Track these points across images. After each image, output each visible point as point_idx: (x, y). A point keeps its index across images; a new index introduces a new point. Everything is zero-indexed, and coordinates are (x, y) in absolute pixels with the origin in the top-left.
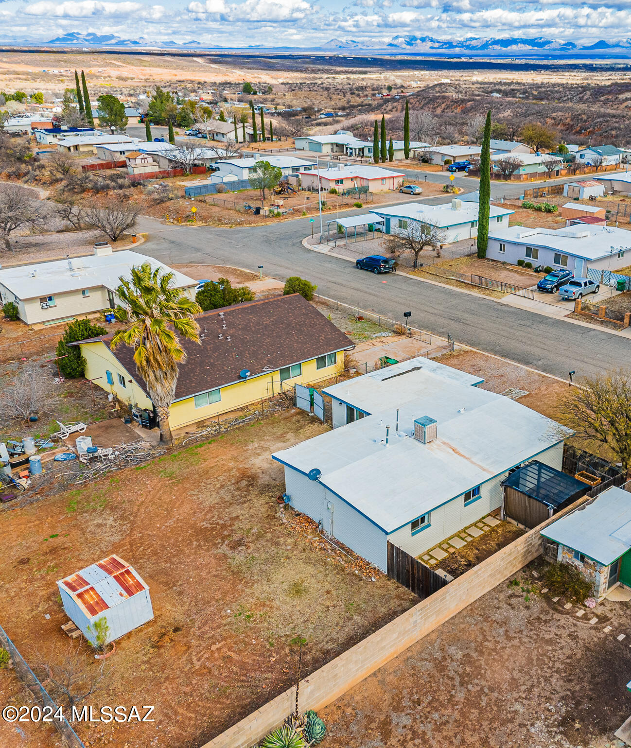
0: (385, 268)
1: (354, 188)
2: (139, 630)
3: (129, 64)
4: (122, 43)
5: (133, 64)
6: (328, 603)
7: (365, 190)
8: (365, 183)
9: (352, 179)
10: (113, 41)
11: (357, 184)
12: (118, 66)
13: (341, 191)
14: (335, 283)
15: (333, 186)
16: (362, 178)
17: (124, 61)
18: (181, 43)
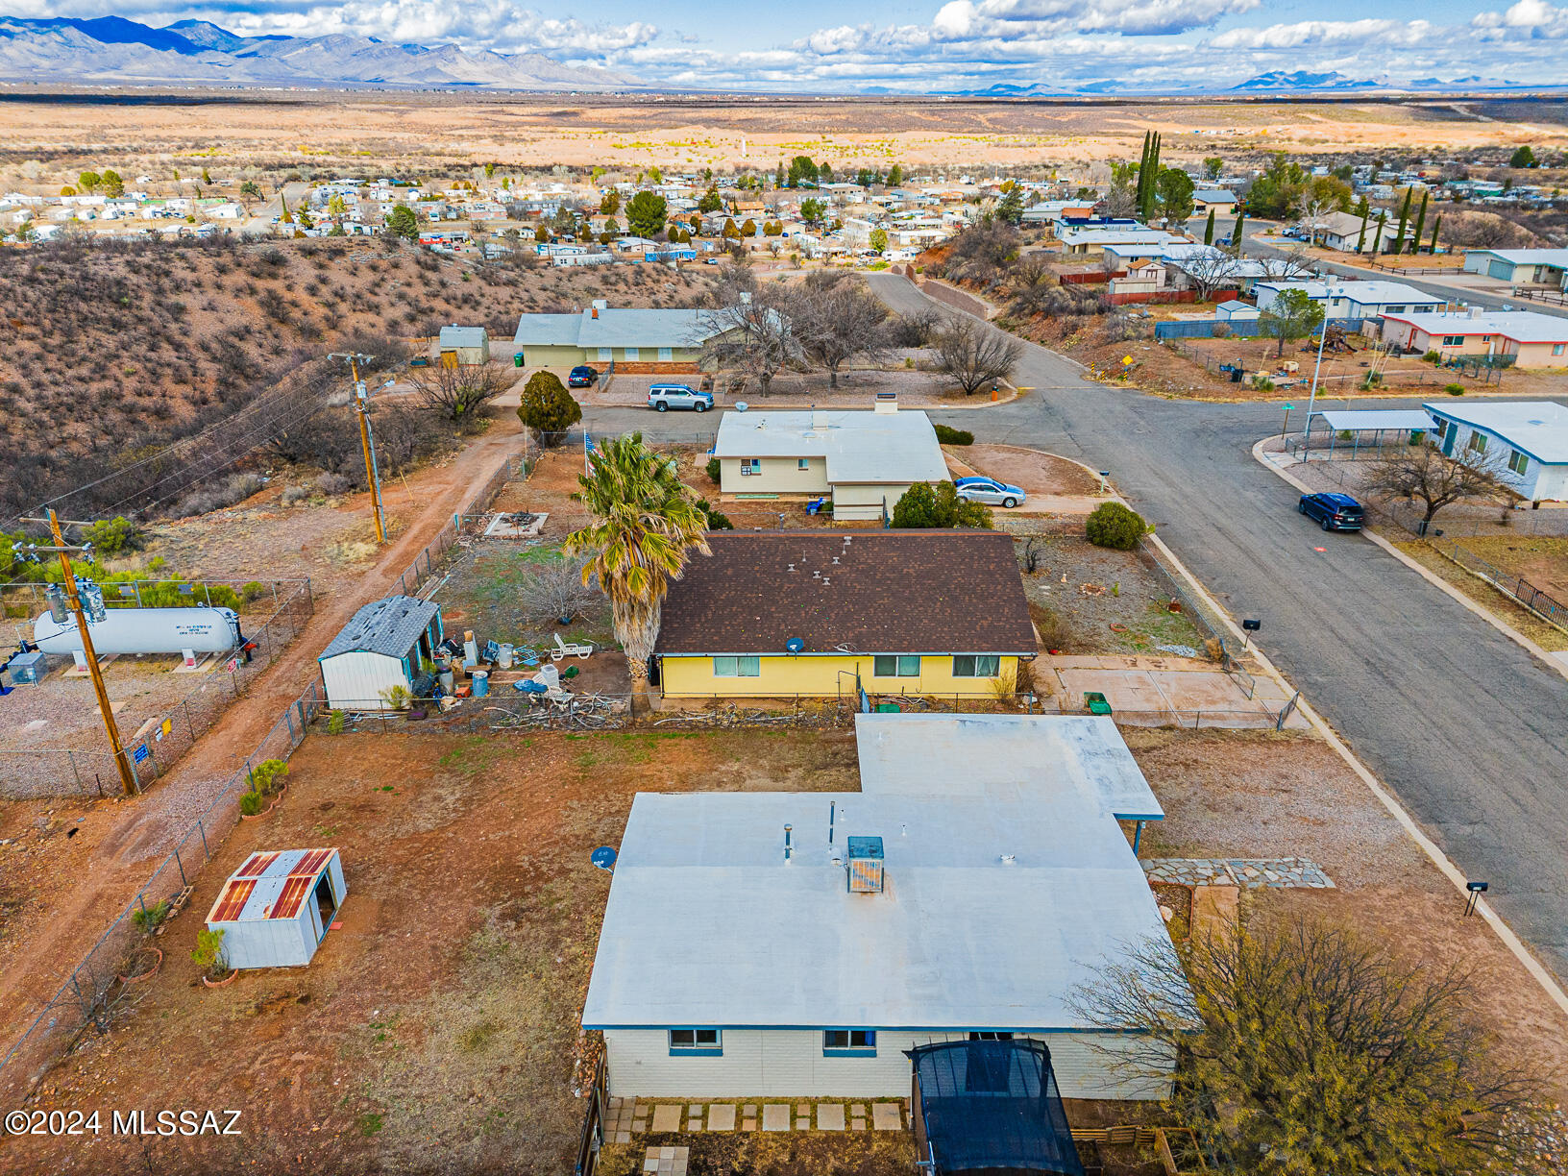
0: (1344, 521)
1: (1487, 356)
2: (279, 972)
3: (1333, 118)
4: (1341, 85)
5: (1339, 119)
6: (477, 1089)
7: (1504, 362)
8: (1511, 349)
9: (1486, 338)
10: (1329, 83)
11: (1492, 348)
12: (1314, 122)
13: (1445, 358)
14: (1219, 529)
15: (1437, 346)
16: (1507, 339)
17: (1327, 116)
18: (1448, 81)
